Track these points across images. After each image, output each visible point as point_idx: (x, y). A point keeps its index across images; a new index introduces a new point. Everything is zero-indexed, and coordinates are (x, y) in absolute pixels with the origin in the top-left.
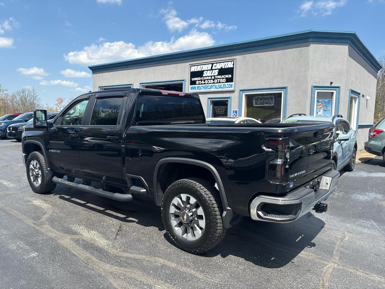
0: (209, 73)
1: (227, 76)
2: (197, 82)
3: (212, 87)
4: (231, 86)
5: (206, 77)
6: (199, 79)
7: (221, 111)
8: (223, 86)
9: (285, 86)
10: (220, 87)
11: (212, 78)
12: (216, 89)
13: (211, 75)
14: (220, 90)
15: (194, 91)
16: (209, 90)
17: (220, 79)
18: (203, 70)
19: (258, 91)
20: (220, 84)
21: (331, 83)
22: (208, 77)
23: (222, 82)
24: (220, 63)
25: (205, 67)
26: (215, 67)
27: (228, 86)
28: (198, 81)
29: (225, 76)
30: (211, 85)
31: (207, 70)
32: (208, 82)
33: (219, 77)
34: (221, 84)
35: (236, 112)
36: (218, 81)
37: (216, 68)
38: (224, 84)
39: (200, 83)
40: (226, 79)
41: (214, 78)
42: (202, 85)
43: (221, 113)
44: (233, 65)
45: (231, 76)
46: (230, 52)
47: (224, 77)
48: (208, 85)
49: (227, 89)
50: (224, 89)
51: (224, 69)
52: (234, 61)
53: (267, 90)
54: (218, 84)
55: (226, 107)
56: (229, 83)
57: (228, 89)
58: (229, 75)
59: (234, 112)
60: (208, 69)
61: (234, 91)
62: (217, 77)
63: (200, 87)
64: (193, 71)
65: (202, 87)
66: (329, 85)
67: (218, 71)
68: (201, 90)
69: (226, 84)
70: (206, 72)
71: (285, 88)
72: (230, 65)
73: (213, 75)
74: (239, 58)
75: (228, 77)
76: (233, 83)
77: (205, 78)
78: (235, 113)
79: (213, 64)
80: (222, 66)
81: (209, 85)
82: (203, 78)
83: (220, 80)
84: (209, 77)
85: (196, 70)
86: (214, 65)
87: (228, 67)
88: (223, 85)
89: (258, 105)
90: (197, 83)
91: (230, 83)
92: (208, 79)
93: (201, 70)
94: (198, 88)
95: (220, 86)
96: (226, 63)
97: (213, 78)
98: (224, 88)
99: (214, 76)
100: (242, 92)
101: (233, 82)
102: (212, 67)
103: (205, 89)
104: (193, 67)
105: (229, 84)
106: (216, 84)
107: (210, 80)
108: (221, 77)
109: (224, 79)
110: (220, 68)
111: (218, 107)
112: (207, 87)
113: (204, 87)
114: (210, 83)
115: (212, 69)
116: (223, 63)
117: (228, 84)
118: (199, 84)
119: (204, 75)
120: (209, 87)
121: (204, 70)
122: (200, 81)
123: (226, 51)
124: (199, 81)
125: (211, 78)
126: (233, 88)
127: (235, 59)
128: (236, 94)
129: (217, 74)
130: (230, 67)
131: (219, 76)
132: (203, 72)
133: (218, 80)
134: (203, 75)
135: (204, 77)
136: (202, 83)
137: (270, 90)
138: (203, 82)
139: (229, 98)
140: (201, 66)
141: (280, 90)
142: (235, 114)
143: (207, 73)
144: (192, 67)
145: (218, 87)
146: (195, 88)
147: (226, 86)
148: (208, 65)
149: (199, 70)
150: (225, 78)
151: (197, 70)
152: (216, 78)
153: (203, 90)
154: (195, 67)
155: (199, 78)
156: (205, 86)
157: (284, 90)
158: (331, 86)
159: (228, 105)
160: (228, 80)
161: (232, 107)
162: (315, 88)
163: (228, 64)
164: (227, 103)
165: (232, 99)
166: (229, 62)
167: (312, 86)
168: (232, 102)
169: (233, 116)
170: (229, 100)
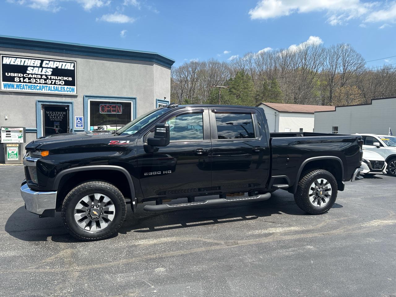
0: (36, 71)
1: (65, 78)
2: (16, 78)
3: (43, 88)
4: (73, 90)
5: (32, 74)
6: (20, 76)
7: (57, 117)
8: (61, 89)
9: (134, 97)
10: (57, 90)
11: (42, 77)
12: (49, 91)
13: (40, 73)
14: (57, 92)
15: (11, 89)
16: (38, 91)
17: (56, 80)
18: (25, 64)
19: (107, 99)
20: (56, 86)
21: (165, 98)
22: (36, 75)
23: (59, 84)
24: (54, 61)
25: (28, 62)
26: (47, 65)
27: (68, 90)
28: (18, 78)
29: (63, 77)
30: (41, 85)
31: (34, 67)
32: (36, 81)
33: (52, 77)
34: (58, 86)
35: (81, 119)
36: (52, 82)
37: (49, 66)
38: (63, 86)
39: (22, 81)
40: (65, 81)
41: (46, 78)
42: (25, 84)
43: (58, 119)
44: (74, 67)
45: (71, 80)
46: (68, 52)
47: (62, 78)
48: (36, 85)
49: (67, 93)
50: (63, 92)
51: (61, 69)
52: (74, 63)
53: (116, 99)
54: (53, 86)
55: (64, 113)
56: (69, 87)
57: (69, 93)
58: (69, 78)
59: (77, 119)
60: (35, 65)
61: (77, 96)
62: (51, 77)
63: (22, 86)
64: (8, 63)
65: (25, 87)
66: (163, 99)
67: (51, 70)
68: (23, 90)
69: (66, 87)
70: (32, 68)
71: (135, 99)
72: (69, 67)
73: (43, 73)
74: (80, 61)
75: (67, 79)
76: (75, 87)
77: (30, 76)
78: (79, 120)
79: (42, 61)
80: (57, 66)
81: (39, 85)
82: (27, 75)
83: (56, 82)
84: (38, 76)
85: (12, 63)
86: (45, 62)
87: (66, 68)
88: (61, 87)
89: (105, 112)
90: (15, 80)
91: (71, 87)
92: (36, 77)
93: (22, 64)
94: (17, 86)
95: (55, 88)
96: (64, 64)
97: (44, 77)
98: (62, 91)
99: (46, 75)
100: (88, 98)
101: (74, 85)
102: (41, 64)
103: (32, 89)
104: (8, 58)
105: (70, 88)
106: (50, 85)
107: (40, 79)
108: (58, 78)
109: (61, 81)
110: (55, 67)
111: (53, 113)
112: (34, 88)
113: (28, 87)
114: (40, 83)
115: (41, 66)
116: (59, 63)
117: (67, 88)
118: (20, 81)
119: (28, 72)
120: (38, 88)
121: (28, 65)
122: (22, 79)
123: (63, 49)
124: (20, 78)
125: (40, 77)
126: (75, 93)
127: (76, 61)
128: (80, 99)
129: (50, 73)
130: (69, 68)
131: (54, 77)
132: (27, 68)
133: (52, 80)
134: (26, 71)
135: (29, 74)
136: (25, 81)
137: (120, 99)
138: (27, 80)
139: (71, 103)
140: (23, 60)
141: (130, 100)
142: (80, 121)
143: (33, 70)
144: (4, 58)
145: (53, 89)
146: (14, 86)
147: (66, 89)
148: (34, 60)
149: (19, 64)
151: (16, 64)
152: (49, 78)
153: (27, 90)
154: (10, 59)
155: (20, 74)
156: (32, 85)
157: (134, 100)
158: (164, 100)
159: (69, 110)
160: (67, 83)
161: (75, 113)
162: (158, 102)
163: (66, 65)
164: (66, 108)
165: (75, 104)
166: (68, 64)
167: (156, 99)
168: (75, 107)
169: (77, 123)
170: (70, 105)
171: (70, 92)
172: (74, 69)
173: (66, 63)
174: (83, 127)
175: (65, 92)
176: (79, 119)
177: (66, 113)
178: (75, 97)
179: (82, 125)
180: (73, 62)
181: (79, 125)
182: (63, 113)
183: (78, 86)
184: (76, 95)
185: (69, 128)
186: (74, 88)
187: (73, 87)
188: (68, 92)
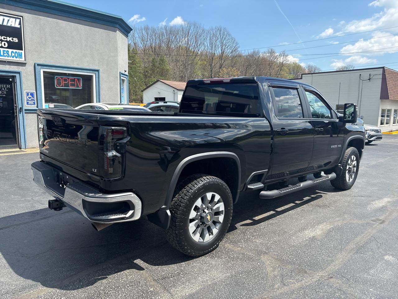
1: (9, 39)
4: (20, 55)
8: (3, 53)
9: (96, 68)
21: (125, 71)
23: (1, 46)
27: (13, 54)
29: (6, 37)
35: (32, 94)
38: (6, 50)
40: (9, 42)
44: (20, 24)
45: (17, 41)
47: (4, 38)
49: (11, 58)
50: (6, 58)
51: (2, 26)
52: (20, 19)
53: (76, 70)
55: (9, 86)
56: (14, 51)
57: (15, 58)
58: (14, 39)
59: (28, 95)
61: (26, 63)
69: (10, 50)
71: (98, 71)
72: (13, 23)
74: (27, 17)
75: (12, 40)
76: (23, 52)
78: (30, 96)
87: (9, 25)
88: (4, 51)
89: (61, 86)
91: (18, 51)
96: (6, 19)
98: (5, 56)
100: (40, 67)
101: (22, 49)
105: (16, 52)
109: (3, 43)
117: (12, 52)
126: (23, 59)
127: (22, 17)
128: (29, 68)
130: (13, 25)
137: (80, 71)
139: (19, 73)
141: (92, 72)
142: (31, 98)
147: (10, 54)
150: (6, 41)
157: (97, 73)
158: (125, 74)
159: (15, 83)
160: (11, 46)
161: (24, 87)
162: (121, 75)
163: (8, 20)
164: (11, 80)
165: (23, 74)
166: (11, 19)
167: (120, 72)
168: (23, 79)
169: (28, 100)
170: (17, 75)
171: (17, 58)
172: (21, 27)
173: (9, 18)
174: (36, 105)
175: (9, 58)
176: (29, 94)
177: (11, 86)
178: (23, 64)
179: (34, 103)
180: (19, 17)
181: (30, 102)
182: (7, 86)
183: (26, 50)
184: (24, 62)
185: (16, 107)
186: (21, 53)
187: (20, 51)
188: (13, 57)
